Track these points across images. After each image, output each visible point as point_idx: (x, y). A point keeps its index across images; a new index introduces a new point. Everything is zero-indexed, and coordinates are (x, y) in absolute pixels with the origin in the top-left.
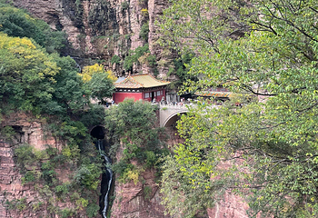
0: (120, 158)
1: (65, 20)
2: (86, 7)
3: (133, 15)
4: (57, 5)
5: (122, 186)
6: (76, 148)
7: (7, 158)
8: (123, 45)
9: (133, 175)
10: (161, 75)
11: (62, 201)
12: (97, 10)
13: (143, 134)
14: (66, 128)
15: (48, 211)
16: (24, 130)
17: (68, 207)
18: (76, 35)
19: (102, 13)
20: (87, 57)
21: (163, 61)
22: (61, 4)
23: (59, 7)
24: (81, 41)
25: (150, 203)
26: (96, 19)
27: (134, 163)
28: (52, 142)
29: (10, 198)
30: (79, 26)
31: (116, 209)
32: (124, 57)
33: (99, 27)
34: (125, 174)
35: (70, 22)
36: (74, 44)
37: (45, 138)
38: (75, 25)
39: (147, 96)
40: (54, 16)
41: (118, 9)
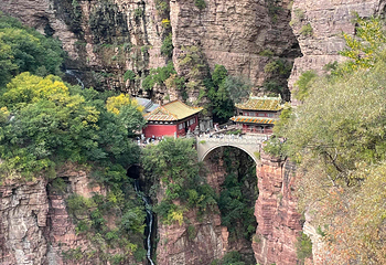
0: (161, 199)
1: (58, 24)
2: (85, 9)
3: (150, 25)
4: (47, 6)
5: (166, 228)
6: (120, 193)
7: (61, 210)
8: (138, 59)
9: (178, 216)
10: (191, 99)
11: (112, 247)
12: (100, 13)
13: (185, 173)
14: (110, 173)
15: (101, 259)
16: (70, 179)
17: (118, 253)
18: (72, 41)
19: (107, 17)
20: (88, 69)
21: (192, 83)
22: (52, 4)
23: (50, 8)
24: (80, 49)
25: (193, 243)
26: (99, 24)
27: (176, 203)
28: (98, 189)
29: (65, 249)
30: (76, 31)
31: (161, 251)
32: (140, 73)
33: (103, 33)
34: (169, 216)
35: (65, 27)
36: (71, 53)
37: (91, 185)
38: (71, 30)
39: (181, 127)
40: (43, 19)
41: (130, 16)
